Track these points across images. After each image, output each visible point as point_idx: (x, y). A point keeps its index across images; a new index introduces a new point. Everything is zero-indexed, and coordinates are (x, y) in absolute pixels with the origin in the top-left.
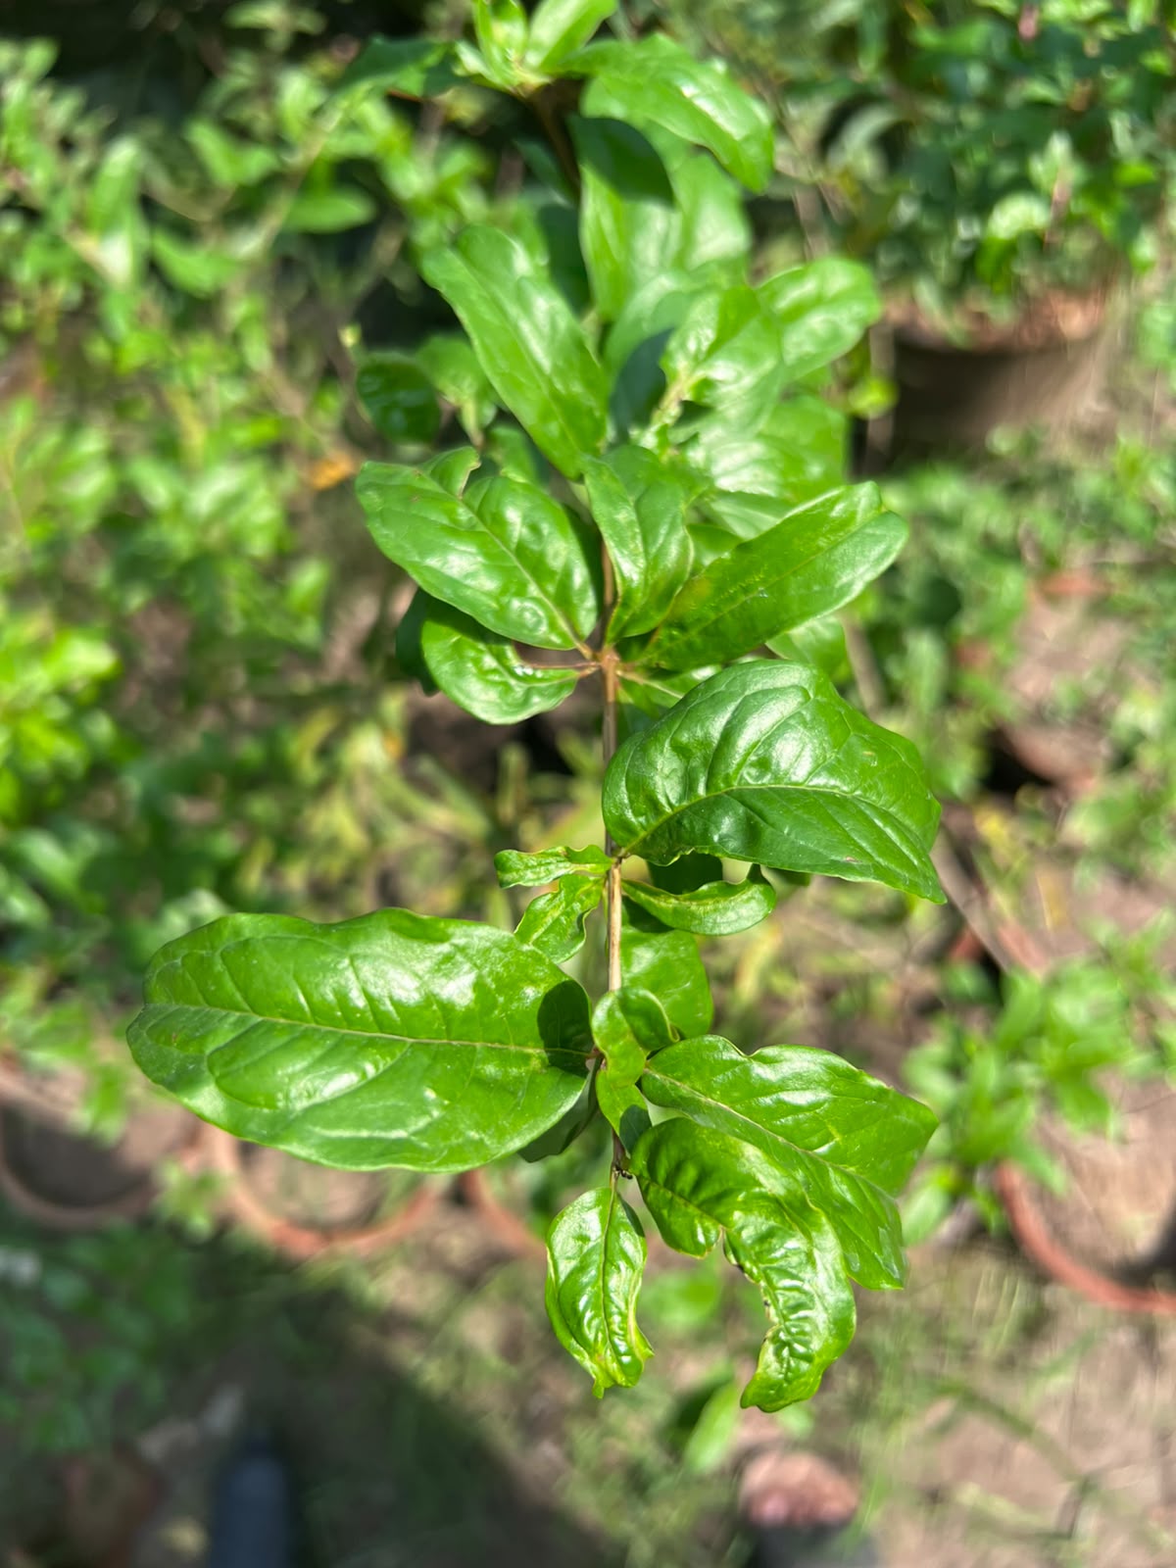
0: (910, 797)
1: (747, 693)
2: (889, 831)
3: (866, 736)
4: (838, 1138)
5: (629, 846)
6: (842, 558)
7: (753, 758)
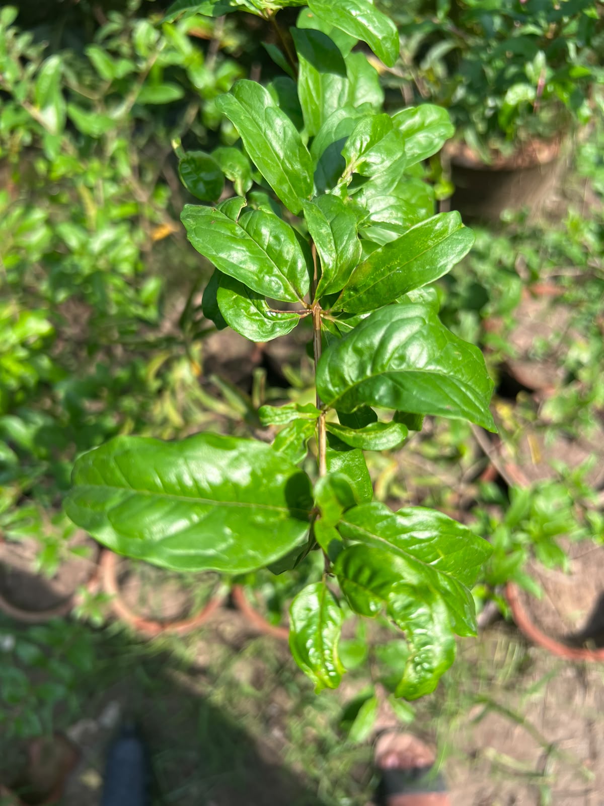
0: (478, 377)
1: (394, 320)
2: (469, 394)
3: (455, 344)
4: (442, 557)
5: (330, 404)
6: (441, 251)
7: (396, 355)
